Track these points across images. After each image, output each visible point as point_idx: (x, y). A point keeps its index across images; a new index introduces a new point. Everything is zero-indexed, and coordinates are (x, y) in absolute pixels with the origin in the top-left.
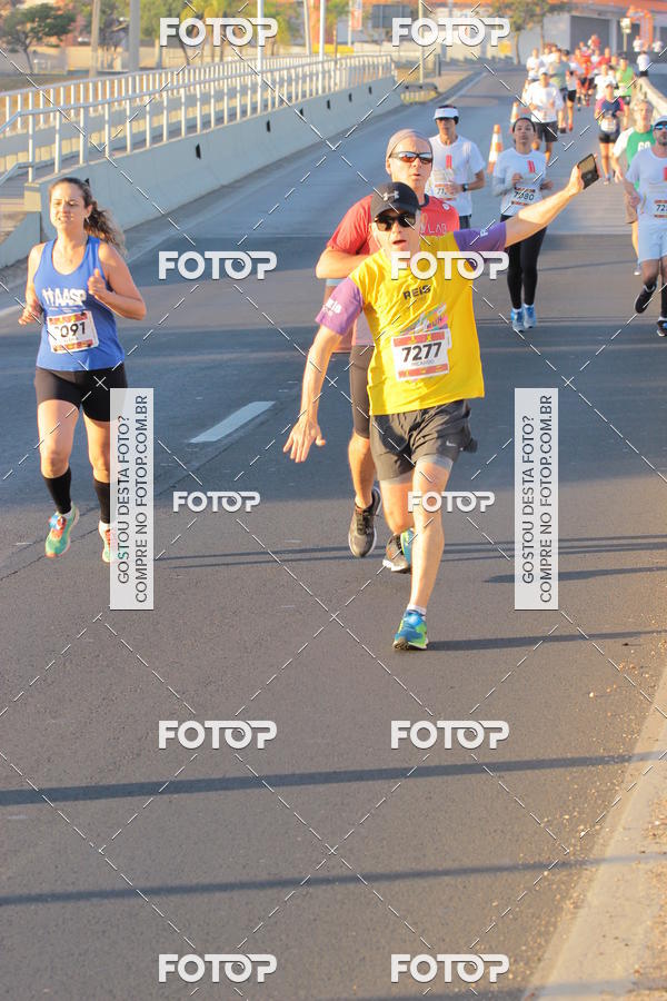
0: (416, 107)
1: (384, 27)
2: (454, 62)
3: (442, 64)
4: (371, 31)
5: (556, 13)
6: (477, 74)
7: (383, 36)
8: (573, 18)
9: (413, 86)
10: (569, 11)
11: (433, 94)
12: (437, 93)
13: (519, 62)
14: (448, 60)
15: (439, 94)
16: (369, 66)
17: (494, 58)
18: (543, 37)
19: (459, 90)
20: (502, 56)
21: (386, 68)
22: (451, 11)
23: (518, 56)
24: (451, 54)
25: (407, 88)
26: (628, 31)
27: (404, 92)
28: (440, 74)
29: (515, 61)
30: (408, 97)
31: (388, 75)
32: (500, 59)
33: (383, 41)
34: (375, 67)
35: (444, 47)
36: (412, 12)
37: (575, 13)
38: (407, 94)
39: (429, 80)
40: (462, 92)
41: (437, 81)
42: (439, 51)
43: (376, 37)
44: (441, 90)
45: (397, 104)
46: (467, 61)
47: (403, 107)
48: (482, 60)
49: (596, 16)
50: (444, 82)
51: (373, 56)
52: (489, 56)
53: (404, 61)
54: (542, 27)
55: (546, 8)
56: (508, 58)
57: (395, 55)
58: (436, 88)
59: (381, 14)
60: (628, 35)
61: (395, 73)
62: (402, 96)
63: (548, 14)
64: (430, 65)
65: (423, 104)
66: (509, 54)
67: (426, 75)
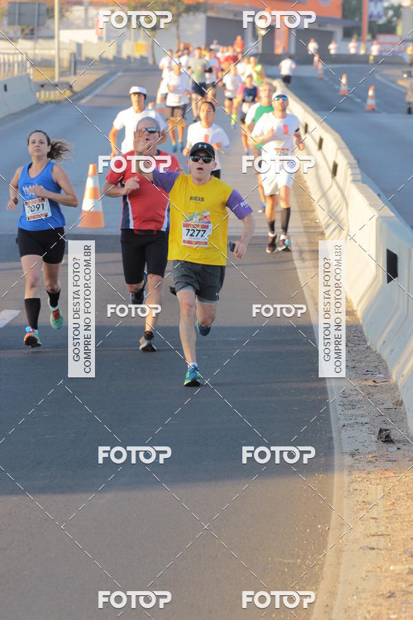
0: (52, 106)
1: (19, 24)
2: (89, 61)
3: (78, 62)
4: (6, 28)
5: (191, 13)
6: (113, 74)
7: (19, 34)
8: (209, 19)
9: (48, 85)
10: (205, 11)
11: (68, 93)
12: (72, 91)
13: (154, 62)
14: (83, 59)
15: (74, 93)
16: (5, 64)
17: (129, 57)
18: (178, 37)
19: (95, 88)
20: (137, 55)
21: (22, 65)
22: (86, 10)
23: (153, 56)
24: (88, 52)
25: (42, 86)
26: (263, 33)
27: (40, 91)
28: (75, 74)
29: (151, 62)
30: (43, 96)
31: (24, 73)
32: (135, 59)
33: (18, 38)
34: (11, 65)
35: (79, 46)
36: (48, 10)
37: (211, 14)
38: (43, 92)
39: (64, 79)
40: (97, 91)
41: (71, 79)
42: (74, 49)
43: (12, 34)
44: (76, 89)
45: (33, 102)
46: (103, 60)
47: (38, 105)
48: (117, 59)
49: (231, 17)
50: (80, 81)
51: (8, 54)
52: (124, 55)
53: (39, 59)
54: (178, 28)
55: (182, 8)
56: (143, 58)
57: (30, 53)
58: (71, 87)
59: (17, 13)
60: (264, 37)
61: (30, 71)
62: (38, 94)
63: (184, 15)
64: (66, 64)
65: (58, 103)
66: (145, 54)
67: (62, 74)
